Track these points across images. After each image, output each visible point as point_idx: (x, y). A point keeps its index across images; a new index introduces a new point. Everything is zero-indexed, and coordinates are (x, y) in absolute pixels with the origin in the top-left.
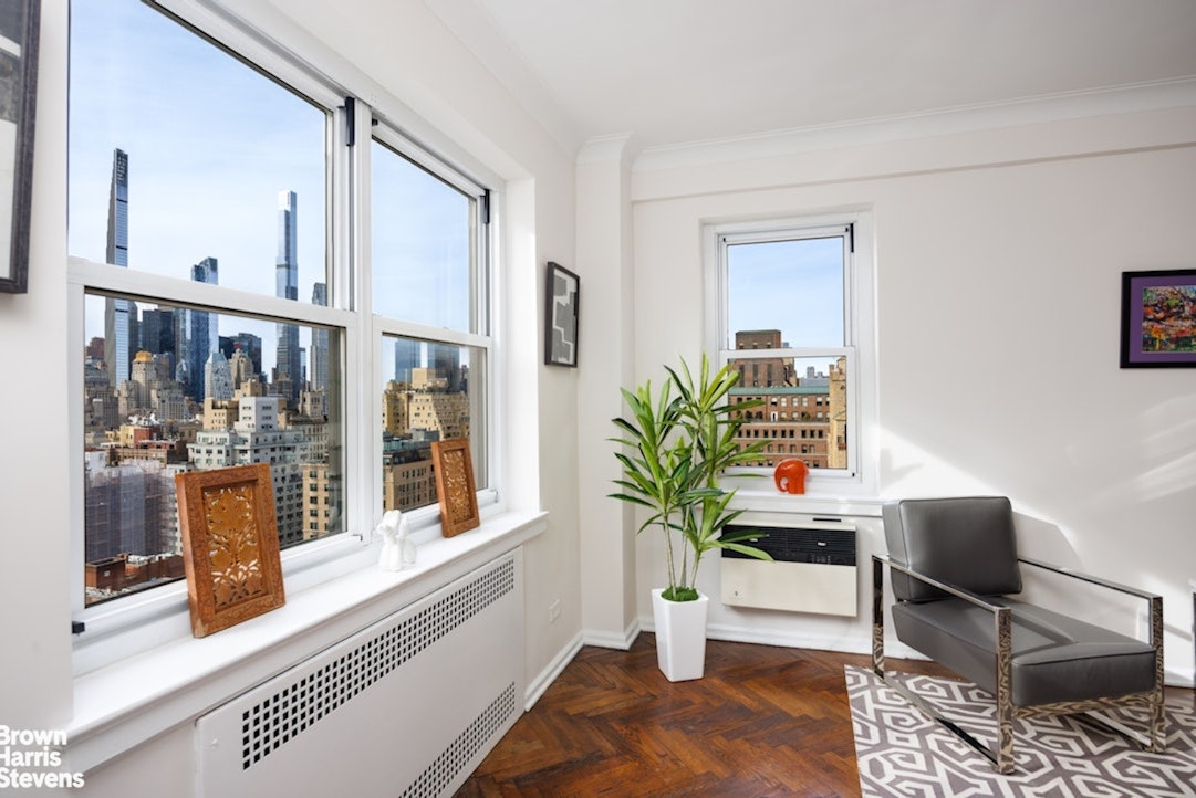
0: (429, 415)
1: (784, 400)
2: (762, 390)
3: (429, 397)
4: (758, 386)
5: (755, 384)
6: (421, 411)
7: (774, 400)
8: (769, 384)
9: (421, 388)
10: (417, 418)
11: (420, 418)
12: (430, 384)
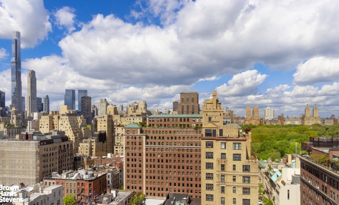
0: (67, 124)
1: (197, 119)
2: (190, 115)
3: (67, 117)
4: (189, 114)
5: (188, 113)
6: (63, 123)
7: (194, 119)
8: (193, 113)
9: (64, 113)
10: (62, 126)
11: (63, 126)
12: (68, 112)
